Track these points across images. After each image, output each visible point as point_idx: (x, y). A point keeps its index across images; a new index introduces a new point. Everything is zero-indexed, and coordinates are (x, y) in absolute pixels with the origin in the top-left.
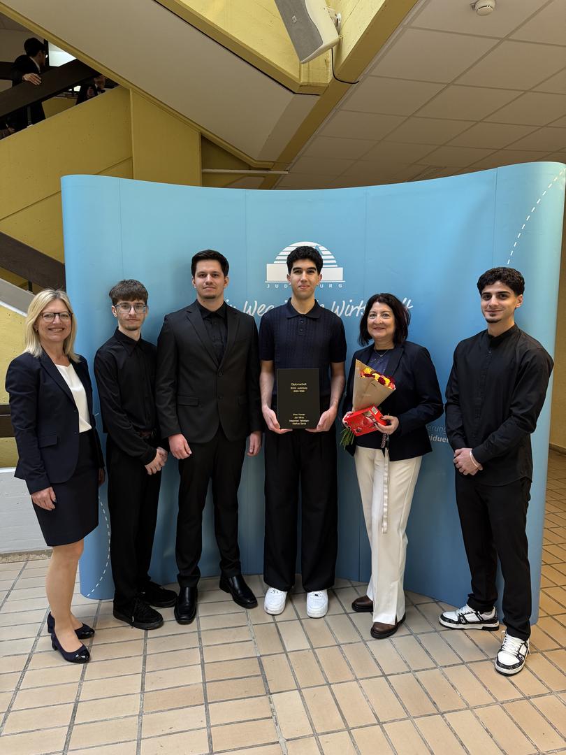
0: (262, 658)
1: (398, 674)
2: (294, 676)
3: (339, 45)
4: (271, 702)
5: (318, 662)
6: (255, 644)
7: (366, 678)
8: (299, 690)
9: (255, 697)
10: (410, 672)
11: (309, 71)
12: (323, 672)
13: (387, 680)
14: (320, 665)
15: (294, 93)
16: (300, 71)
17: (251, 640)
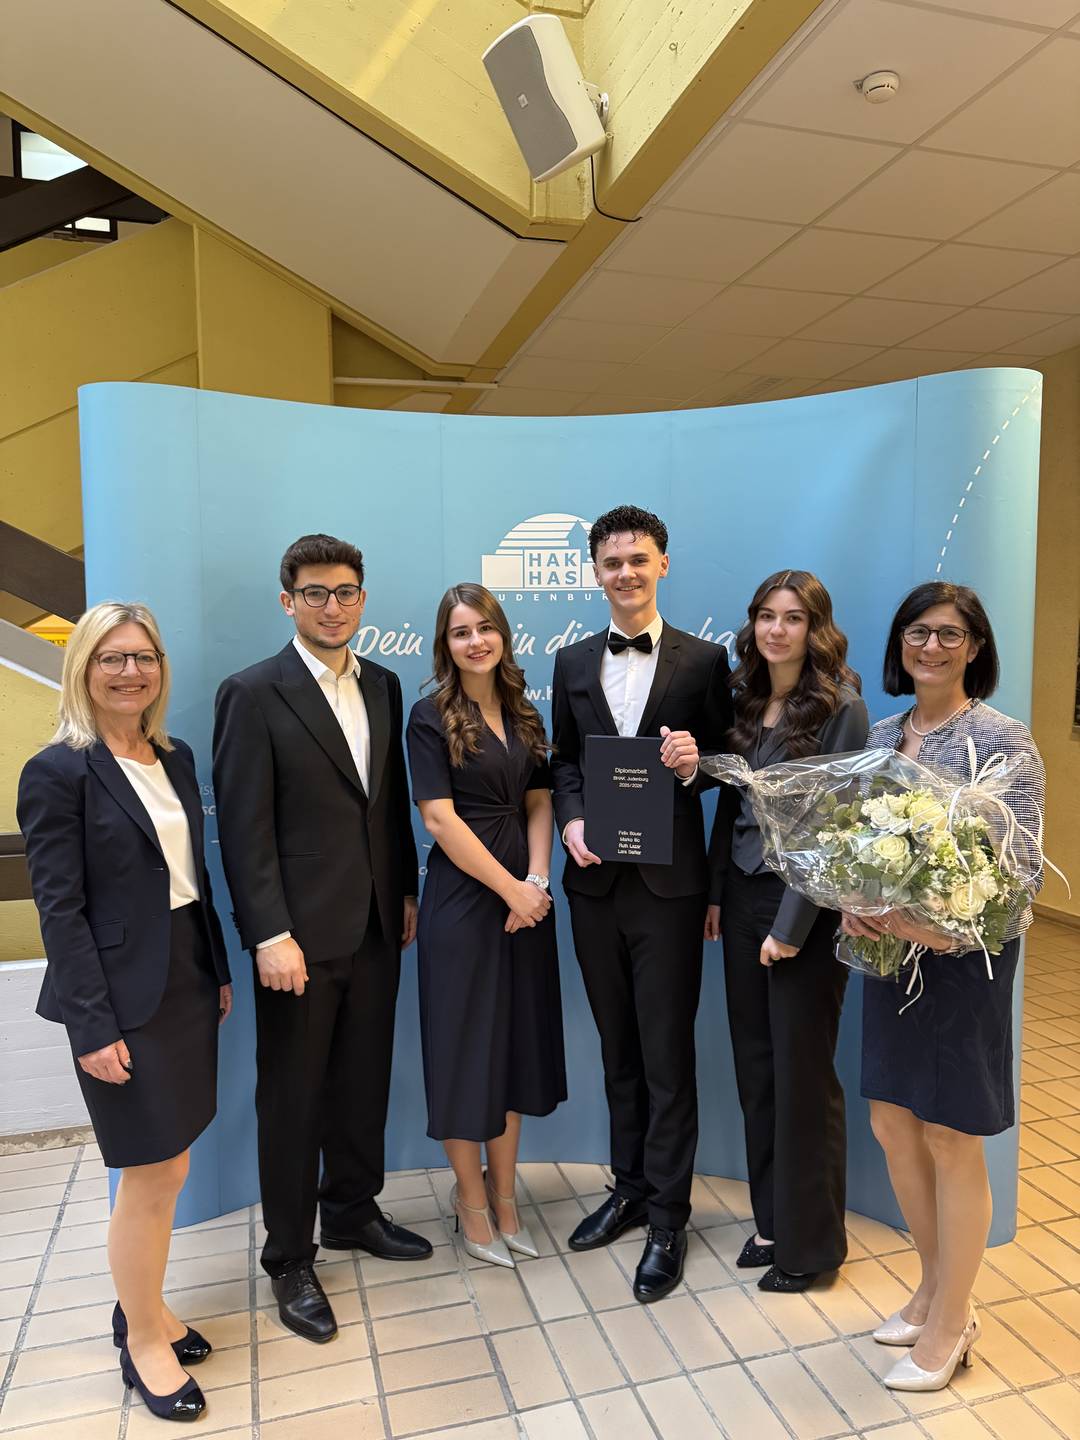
0: (494, 1338)
1: (766, 1356)
2: (562, 1372)
3: (605, 150)
4: (520, 1429)
5: (606, 1339)
6: (477, 1309)
7: (704, 1369)
8: (576, 1402)
9: (488, 1419)
10: (788, 1351)
11: (547, 196)
12: (617, 1360)
13: (745, 1370)
14: (610, 1348)
15: (519, 236)
16: (531, 197)
17: (468, 1302)
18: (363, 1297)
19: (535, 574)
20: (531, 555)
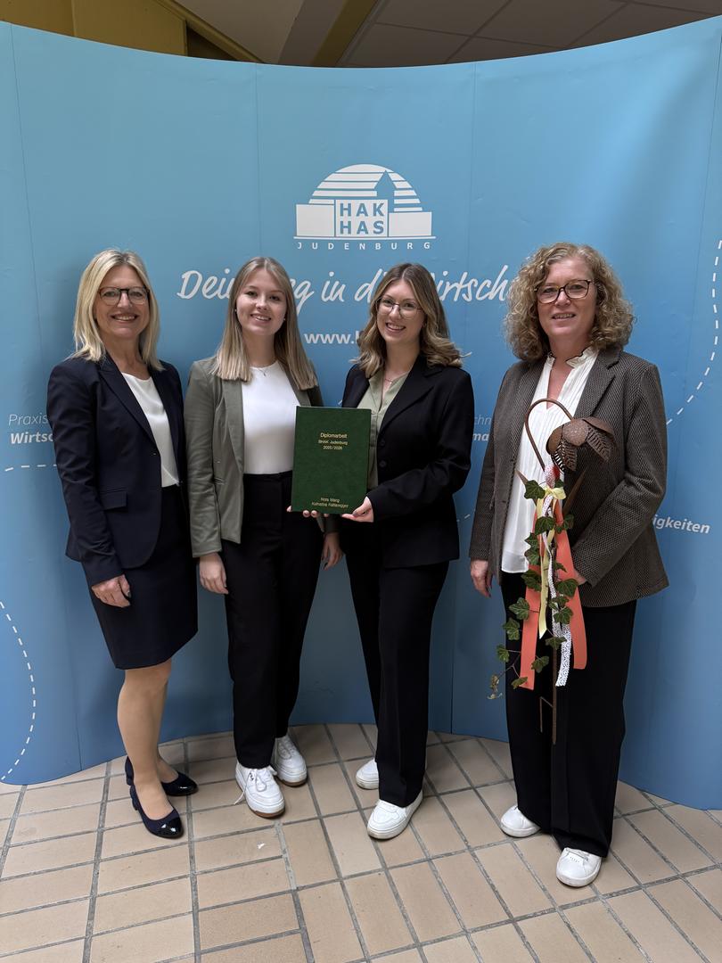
0: (300, 894)
1: (535, 915)
2: (357, 930)
6: (287, 861)
7: (483, 928)
12: (405, 918)
13: (518, 929)
14: (400, 905)
17: (281, 857)
18: (191, 850)
19: (346, 224)
20: (342, 205)
